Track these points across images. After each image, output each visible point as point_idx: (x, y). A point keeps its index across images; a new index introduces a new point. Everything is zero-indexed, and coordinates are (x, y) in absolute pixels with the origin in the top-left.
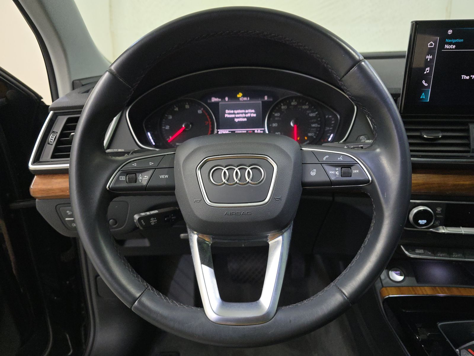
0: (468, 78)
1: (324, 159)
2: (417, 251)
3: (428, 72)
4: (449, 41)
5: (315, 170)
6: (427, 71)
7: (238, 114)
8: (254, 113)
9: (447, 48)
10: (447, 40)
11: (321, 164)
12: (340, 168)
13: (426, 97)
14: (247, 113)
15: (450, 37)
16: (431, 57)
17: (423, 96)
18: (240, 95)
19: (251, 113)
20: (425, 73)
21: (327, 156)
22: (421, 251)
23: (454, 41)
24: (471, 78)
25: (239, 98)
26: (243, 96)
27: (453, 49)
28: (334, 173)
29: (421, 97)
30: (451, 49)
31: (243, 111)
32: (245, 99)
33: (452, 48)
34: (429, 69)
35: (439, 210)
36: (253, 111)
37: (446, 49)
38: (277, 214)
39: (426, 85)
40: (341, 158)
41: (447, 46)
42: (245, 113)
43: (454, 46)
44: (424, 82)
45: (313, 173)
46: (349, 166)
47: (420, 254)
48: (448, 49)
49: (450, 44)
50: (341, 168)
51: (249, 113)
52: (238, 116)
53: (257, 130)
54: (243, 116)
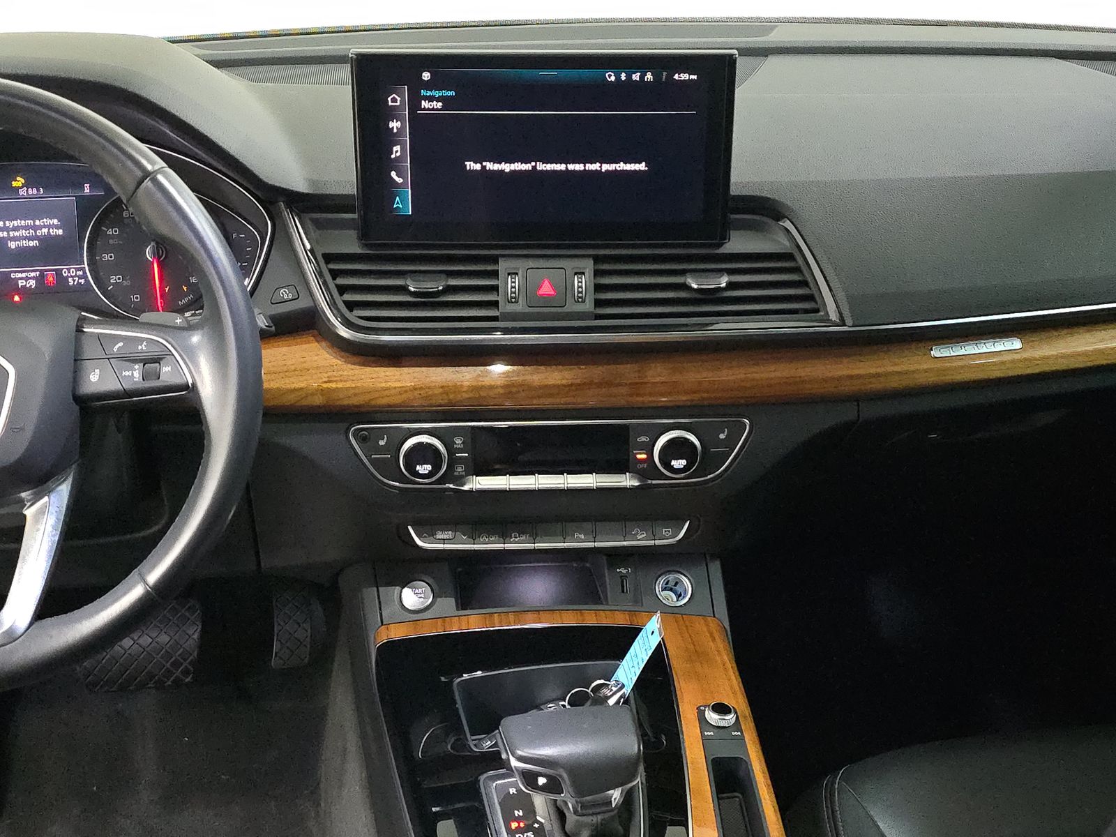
0: (478, 167)
1: (115, 349)
2: (440, 535)
3: (398, 154)
4: (428, 94)
5: (97, 371)
6: (397, 152)
7: (15, 229)
8: (57, 227)
9: (427, 107)
10: (423, 92)
11: (108, 359)
12: (142, 364)
13: (404, 204)
14: (40, 227)
15: (428, 85)
16: (398, 124)
17: (398, 203)
18: (19, 182)
19: (49, 227)
20: (393, 156)
21: (121, 344)
22: (448, 535)
23: (438, 94)
24: (484, 167)
25: (17, 189)
26: (27, 185)
27: (437, 110)
28: (130, 375)
29: (395, 206)
30: (433, 109)
31: (30, 222)
32: (33, 191)
33: (435, 107)
34: (399, 149)
35: (458, 441)
36: (55, 221)
37: (425, 109)
38: (17, 457)
39: (399, 180)
40: (142, 347)
41: (425, 104)
42: (35, 228)
43: (440, 104)
44: (393, 174)
45: (94, 377)
46: (157, 360)
47: (444, 541)
48: (429, 109)
49: (431, 99)
50: (144, 365)
51: (45, 226)
52: (17, 234)
53: (69, 270)
54: (29, 233)
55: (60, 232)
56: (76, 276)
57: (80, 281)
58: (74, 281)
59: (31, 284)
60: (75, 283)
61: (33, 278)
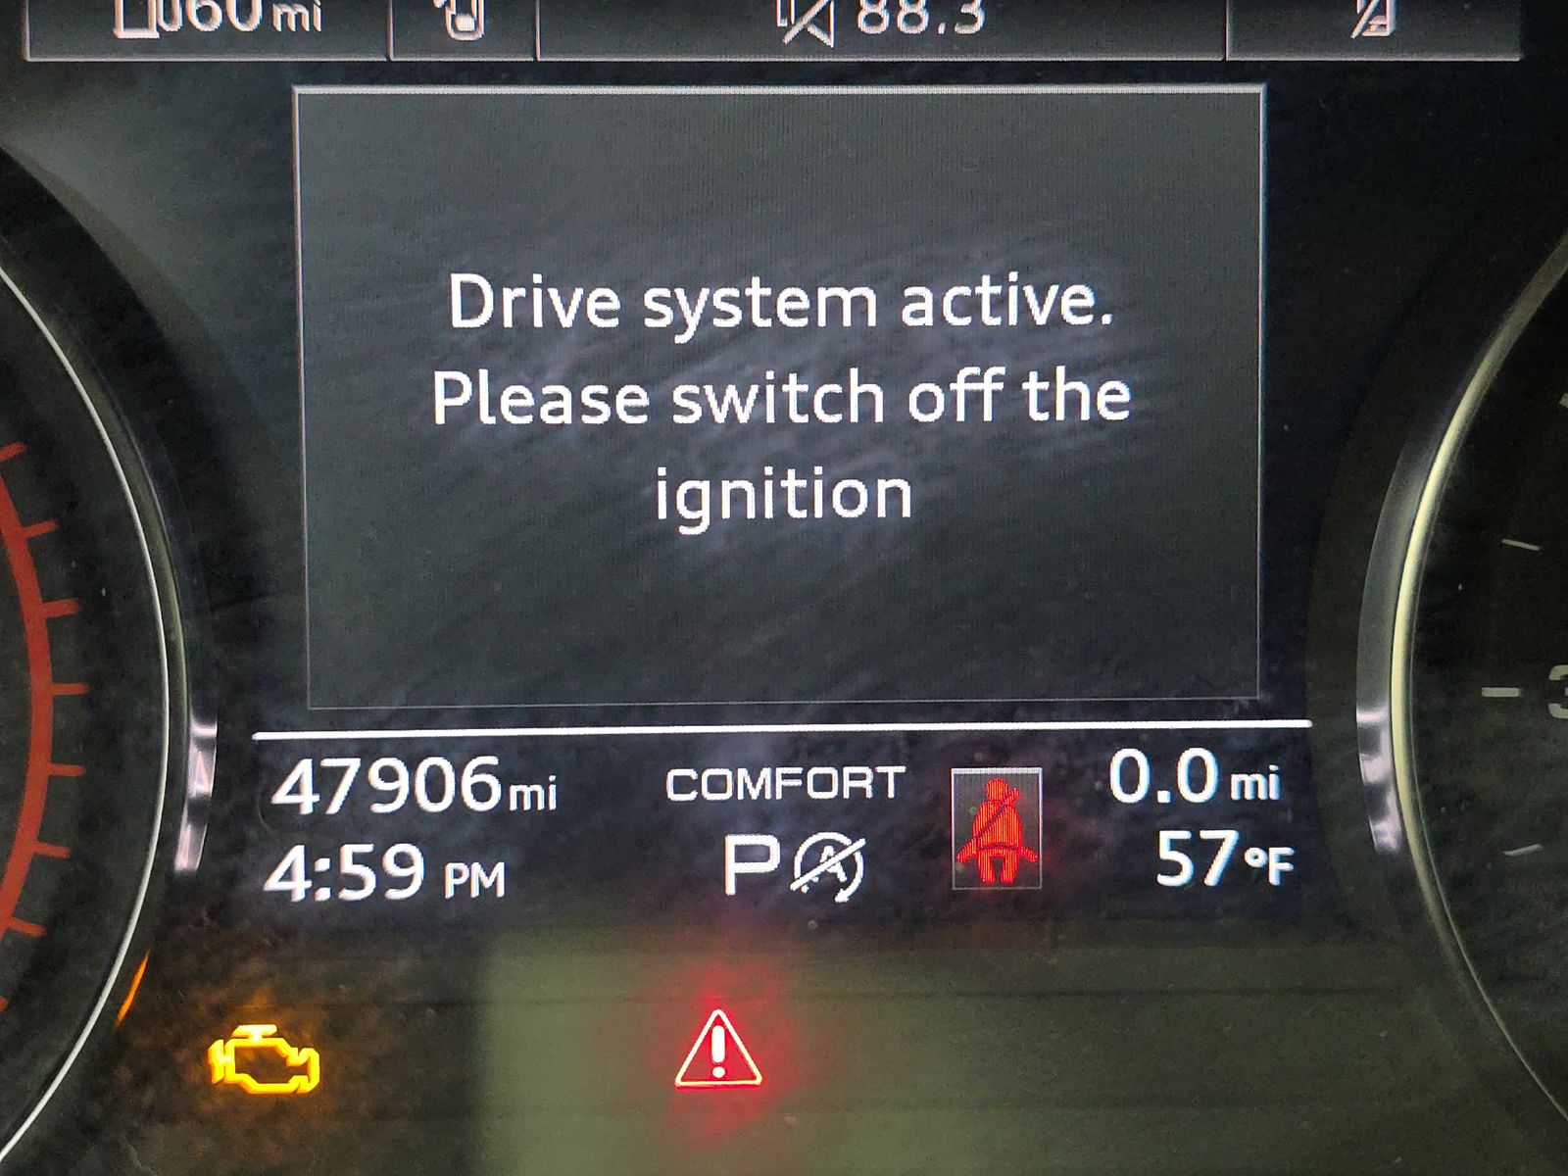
51: (976, 347)
52: (733, 405)
53: (1163, 752)
54: (836, 403)
55: (1112, 399)
56: (1222, 811)
57: (1254, 857)
58: (1200, 854)
59: (831, 864)
60: (1212, 879)
61: (851, 815)
